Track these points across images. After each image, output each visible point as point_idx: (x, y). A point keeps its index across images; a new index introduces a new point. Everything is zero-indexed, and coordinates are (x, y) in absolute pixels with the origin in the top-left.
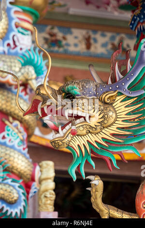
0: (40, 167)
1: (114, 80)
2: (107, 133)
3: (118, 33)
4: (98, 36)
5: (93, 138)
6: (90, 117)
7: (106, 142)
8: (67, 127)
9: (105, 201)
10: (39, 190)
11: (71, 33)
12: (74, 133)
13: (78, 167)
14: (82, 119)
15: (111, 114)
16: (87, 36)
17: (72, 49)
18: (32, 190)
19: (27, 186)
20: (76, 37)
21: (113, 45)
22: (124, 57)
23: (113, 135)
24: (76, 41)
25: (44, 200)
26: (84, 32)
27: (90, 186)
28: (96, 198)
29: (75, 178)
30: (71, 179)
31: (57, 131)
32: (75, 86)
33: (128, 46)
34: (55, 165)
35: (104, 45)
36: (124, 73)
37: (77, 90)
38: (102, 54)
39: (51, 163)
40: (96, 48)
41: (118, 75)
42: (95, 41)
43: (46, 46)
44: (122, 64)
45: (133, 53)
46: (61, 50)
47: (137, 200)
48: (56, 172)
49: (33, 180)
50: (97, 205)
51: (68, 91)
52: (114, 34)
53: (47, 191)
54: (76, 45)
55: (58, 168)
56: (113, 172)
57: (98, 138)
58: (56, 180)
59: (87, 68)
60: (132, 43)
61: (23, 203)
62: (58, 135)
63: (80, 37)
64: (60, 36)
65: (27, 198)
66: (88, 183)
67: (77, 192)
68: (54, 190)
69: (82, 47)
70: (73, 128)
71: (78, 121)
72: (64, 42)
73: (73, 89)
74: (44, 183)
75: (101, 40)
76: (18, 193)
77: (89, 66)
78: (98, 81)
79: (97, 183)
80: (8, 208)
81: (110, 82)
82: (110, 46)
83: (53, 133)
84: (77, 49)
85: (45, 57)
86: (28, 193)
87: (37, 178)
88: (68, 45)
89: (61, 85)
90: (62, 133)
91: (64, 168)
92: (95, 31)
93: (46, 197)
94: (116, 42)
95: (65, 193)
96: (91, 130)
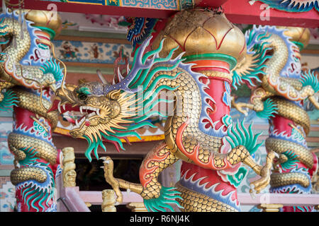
0: (63, 152)
1: (117, 81)
2: (114, 123)
3: (119, 44)
4: (103, 47)
5: (103, 128)
6: (100, 111)
7: (114, 130)
8: (82, 120)
9: (115, 176)
10: (63, 171)
11: (82, 46)
12: (88, 125)
13: (93, 151)
14: (94, 113)
15: (116, 107)
16: (94, 47)
17: (83, 58)
18: (58, 171)
19: (54, 168)
20: (86, 49)
21: (115, 53)
22: (124, 63)
23: (119, 124)
24: (86, 52)
25: (67, 178)
26: (92, 44)
27: (103, 165)
28: (108, 174)
29: (90, 159)
30: (88, 160)
31: (74, 124)
32: (87, 87)
33: (127, 53)
34: (75, 150)
35: (108, 54)
36: (125, 75)
37: (88, 91)
38: (108, 61)
39: (72, 149)
40: (102, 56)
41: (120, 77)
42: (101, 51)
43: (62, 57)
44: (123, 68)
45: (131, 59)
46: (75, 59)
47: (140, 173)
48: (76, 155)
49: (58, 163)
50: (109, 179)
51: (81, 91)
52: (116, 45)
53: (69, 170)
54: (86, 55)
55: (77, 152)
56: (120, 152)
57: (108, 127)
58: (76, 162)
59: (95, 72)
60: (130, 51)
61: (51, 181)
62: (75, 127)
63: (89, 48)
64: (73, 48)
65: (54, 177)
66: (101, 162)
67: (94, 169)
68: (75, 170)
69: (91, 56)
70: (87, 120)
71: (91, 115)
72: (76, 53)
73: (85, 90)
74: (66, 164)
75: (106, 50)
76: (47, 174)
77: (97, 71)
78: (104, 82)
79: (108, 162)
80: (39, 186)
81: (114, 83)
82: (113, 54)
83: (71, 125)
84: (88, 58)
85: (61, 66)
86: (55, 173)
87: (61, 162)
88: (80, 55)
89: (76, 87)
90: (78, 125)
91: (82, 152)
92: (101, 43)
93: (69, 175)
94: (118, 51)
95: (85, 171)
96: (101, 121)
